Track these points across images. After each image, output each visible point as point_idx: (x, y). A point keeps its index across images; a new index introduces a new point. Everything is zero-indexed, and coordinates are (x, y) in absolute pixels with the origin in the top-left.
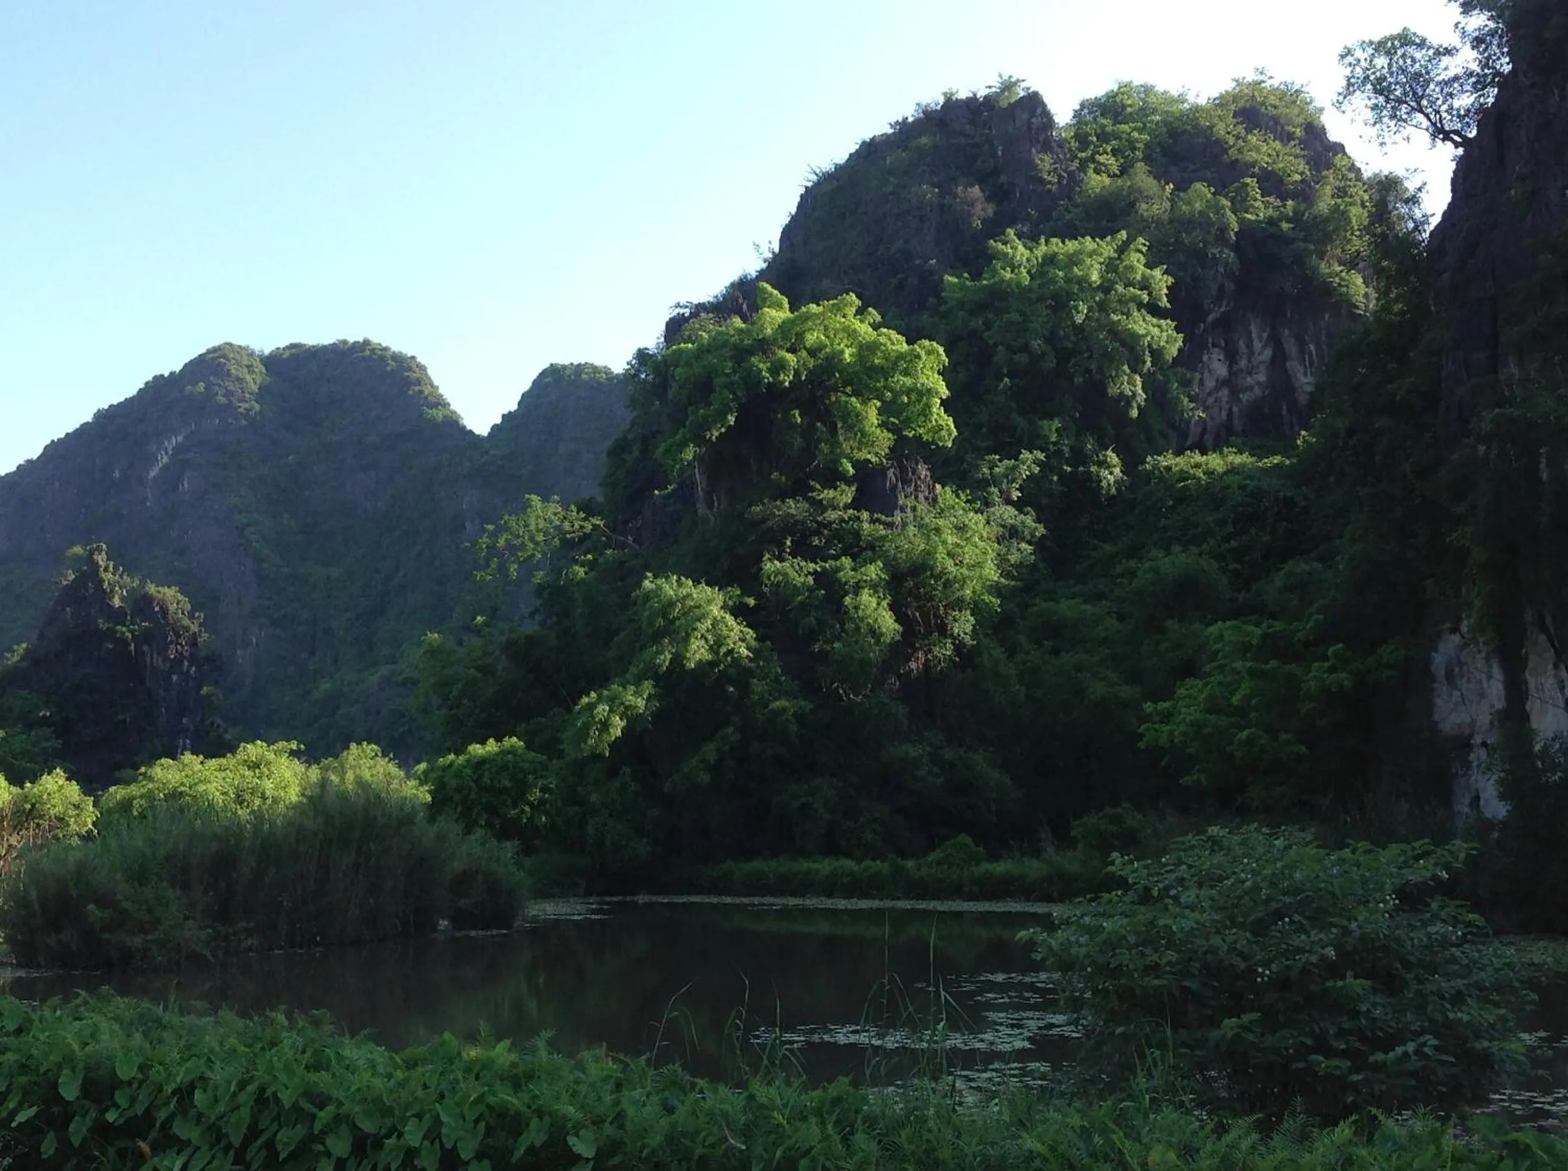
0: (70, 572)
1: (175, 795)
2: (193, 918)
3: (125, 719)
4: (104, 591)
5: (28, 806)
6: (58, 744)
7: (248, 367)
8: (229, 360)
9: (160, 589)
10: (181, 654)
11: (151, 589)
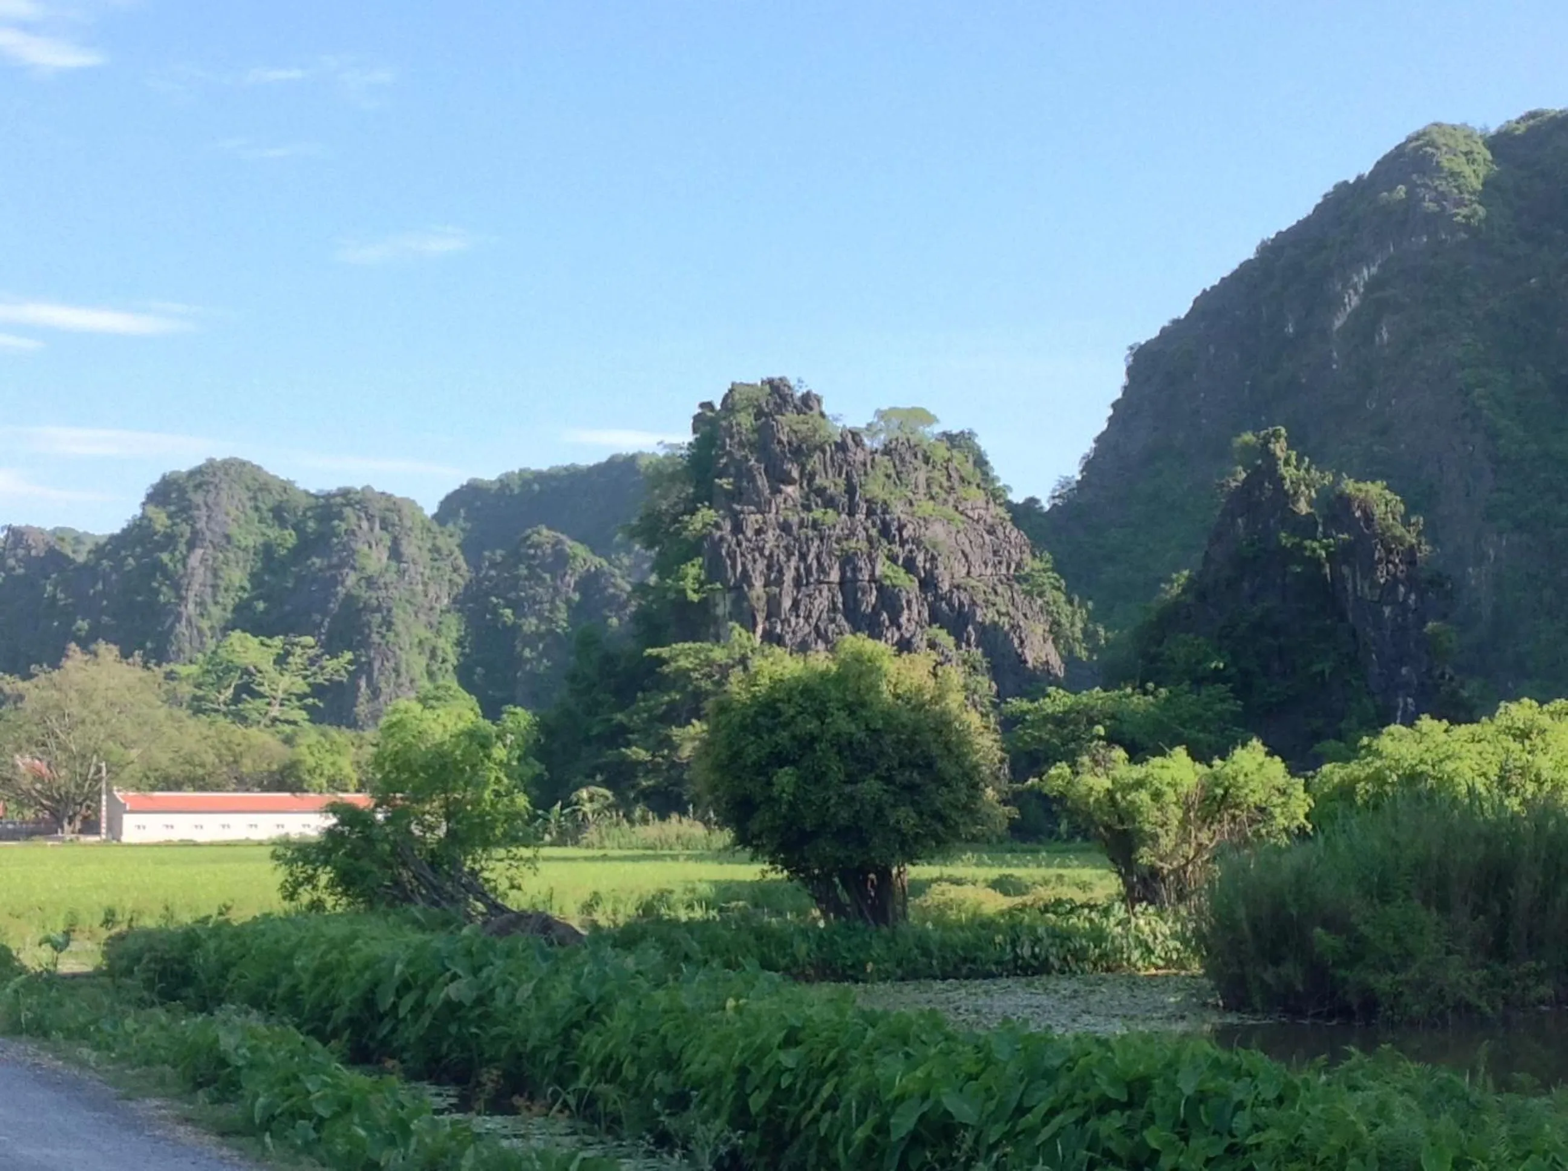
0: (1240, 468)
1: (1412, 778)
2: (1460, 953)
3: (1323, 672)
4: (1286, 493)
5: (1220, 791)
6: (1238, 706)
7: (1466, 154)
8: (1438, 148)
9: (1361, 485)
10: (1394, 576)
11: (1349, 486)
